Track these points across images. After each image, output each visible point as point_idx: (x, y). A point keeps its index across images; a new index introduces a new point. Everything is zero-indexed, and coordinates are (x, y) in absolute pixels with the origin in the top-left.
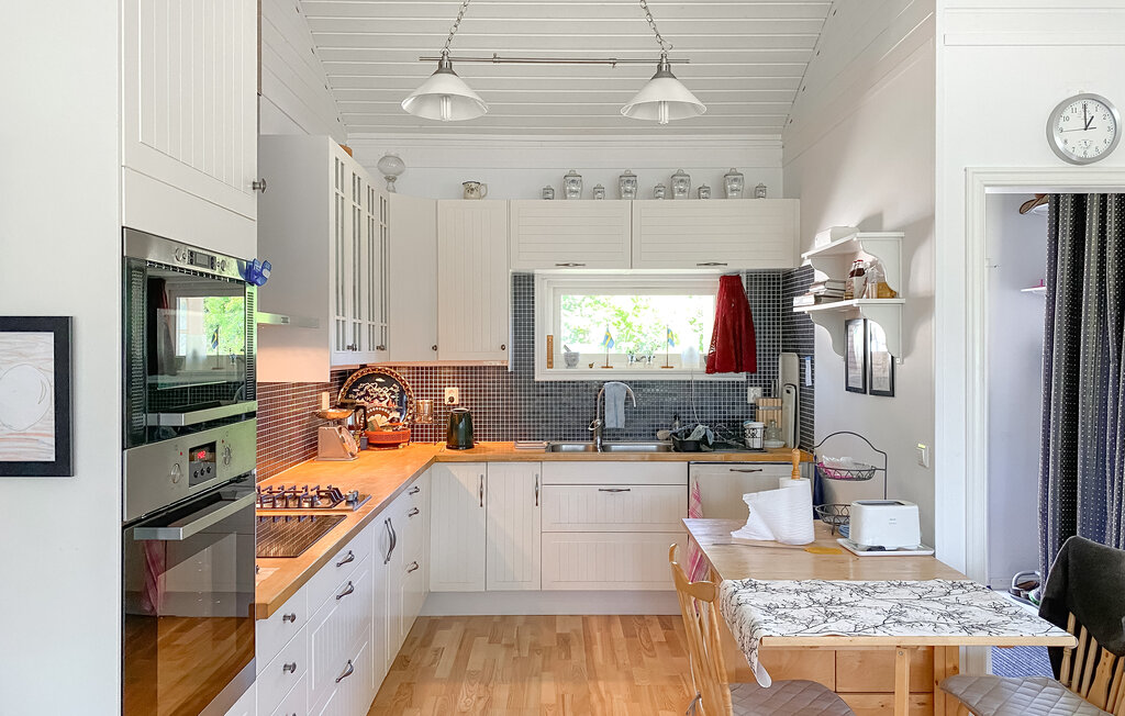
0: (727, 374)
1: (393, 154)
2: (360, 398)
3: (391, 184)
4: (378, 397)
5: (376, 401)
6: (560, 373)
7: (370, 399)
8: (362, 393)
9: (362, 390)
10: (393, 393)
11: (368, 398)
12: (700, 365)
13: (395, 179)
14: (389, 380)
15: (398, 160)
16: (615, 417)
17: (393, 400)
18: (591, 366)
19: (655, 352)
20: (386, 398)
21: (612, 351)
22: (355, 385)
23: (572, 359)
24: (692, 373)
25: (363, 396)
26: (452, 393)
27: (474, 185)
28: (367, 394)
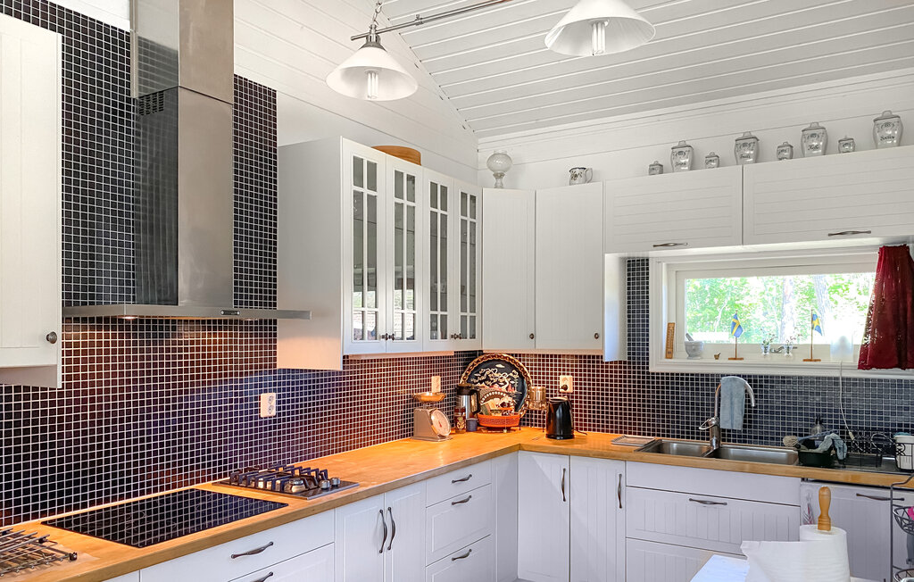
0: (890, 371)
1: (500, 152)
2: (481, 382)
3: (499, 181)
4: (498, 382)
5: (496, 386)
6: (681, 364)
7: (490, 383)
8: (483, 378)
9: (483, 374)
10: (513, 379)
11: (488, 383)
12: (853, 358)
13: (502, 175)
14: (510, 366)
15: (506, 156)
16: (730, 416)
17: (513, 385)
18: (717, 357)
19: (795, 342)
20: (505, 383)
21: (742, 341)
22: (477, 369)
23: (694, 349)
24: (841, 368)
25: (484, 381)
26: (566, 381)
27: (578, 171)
28: (488, 379)
